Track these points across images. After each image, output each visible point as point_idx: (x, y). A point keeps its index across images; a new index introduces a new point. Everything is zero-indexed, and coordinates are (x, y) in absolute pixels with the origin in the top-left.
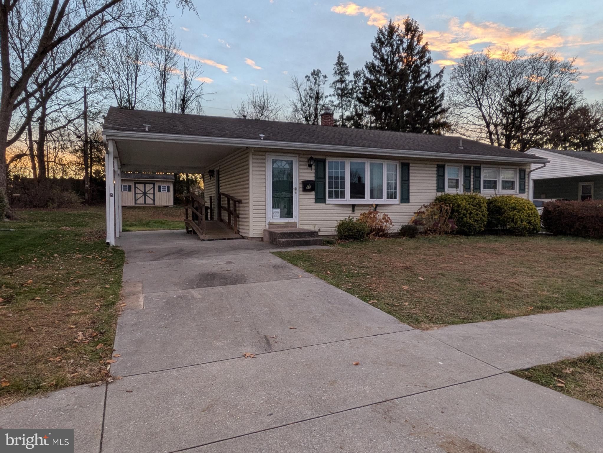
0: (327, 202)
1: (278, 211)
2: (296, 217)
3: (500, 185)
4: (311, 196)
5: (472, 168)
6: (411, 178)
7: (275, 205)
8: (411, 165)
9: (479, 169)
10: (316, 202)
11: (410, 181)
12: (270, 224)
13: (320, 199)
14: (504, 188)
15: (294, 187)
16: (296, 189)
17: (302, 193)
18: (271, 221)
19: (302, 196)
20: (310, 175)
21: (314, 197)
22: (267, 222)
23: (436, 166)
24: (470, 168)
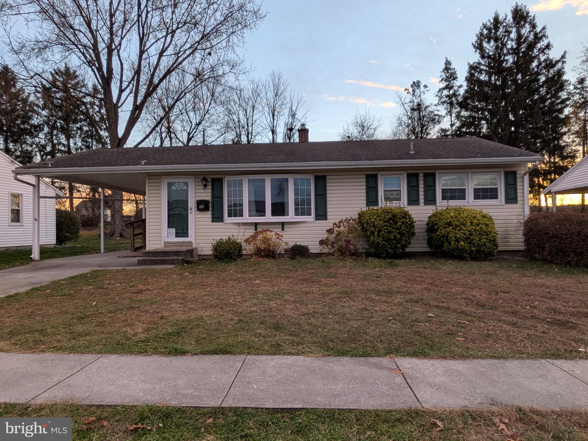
0: (227, 221)
1: (173, 230)
2: (191, 236)
3: (470, 194)
4: (208, 215)
5: (421, 175)
6: (328, 192)
7: (170, 225)
8: (328, 177)
9: (433, 175)
10: (213, 221)
11: (328, 195)
12: (165, 243)
13: (217, 218)
14: (476, 197)
15: (189, 208)
16: (191, 209)
17: (198, 212)
18: (166, 240)
19: (197, 216)
20: (207, 195)
21: (210, 216)
22: (163, 241)
23: (364, 176)
24: (417, 175)
